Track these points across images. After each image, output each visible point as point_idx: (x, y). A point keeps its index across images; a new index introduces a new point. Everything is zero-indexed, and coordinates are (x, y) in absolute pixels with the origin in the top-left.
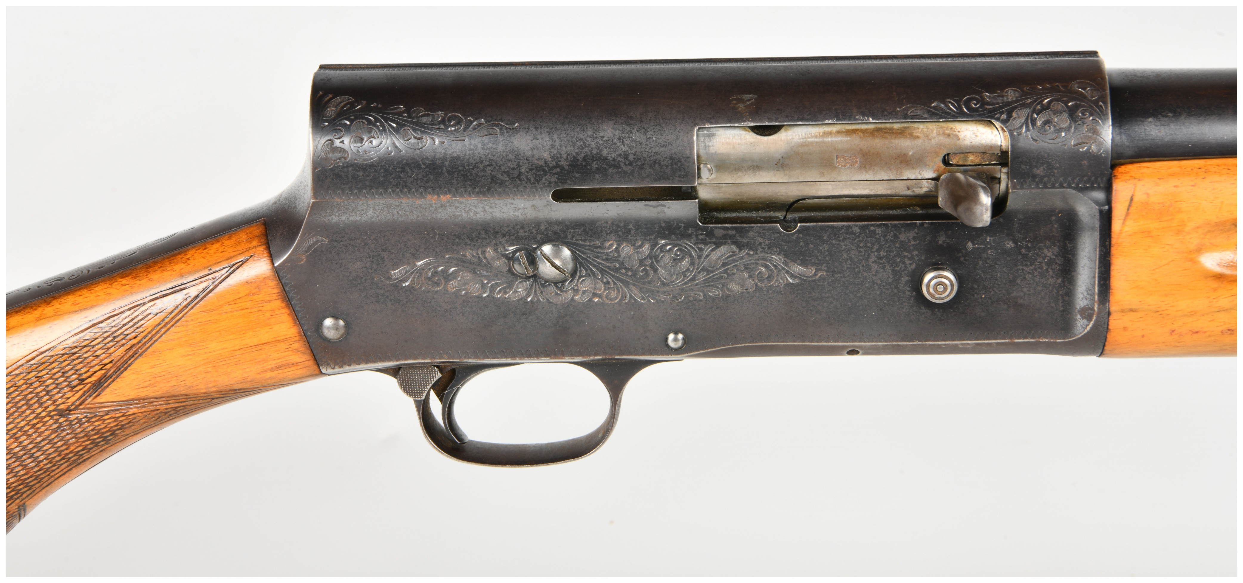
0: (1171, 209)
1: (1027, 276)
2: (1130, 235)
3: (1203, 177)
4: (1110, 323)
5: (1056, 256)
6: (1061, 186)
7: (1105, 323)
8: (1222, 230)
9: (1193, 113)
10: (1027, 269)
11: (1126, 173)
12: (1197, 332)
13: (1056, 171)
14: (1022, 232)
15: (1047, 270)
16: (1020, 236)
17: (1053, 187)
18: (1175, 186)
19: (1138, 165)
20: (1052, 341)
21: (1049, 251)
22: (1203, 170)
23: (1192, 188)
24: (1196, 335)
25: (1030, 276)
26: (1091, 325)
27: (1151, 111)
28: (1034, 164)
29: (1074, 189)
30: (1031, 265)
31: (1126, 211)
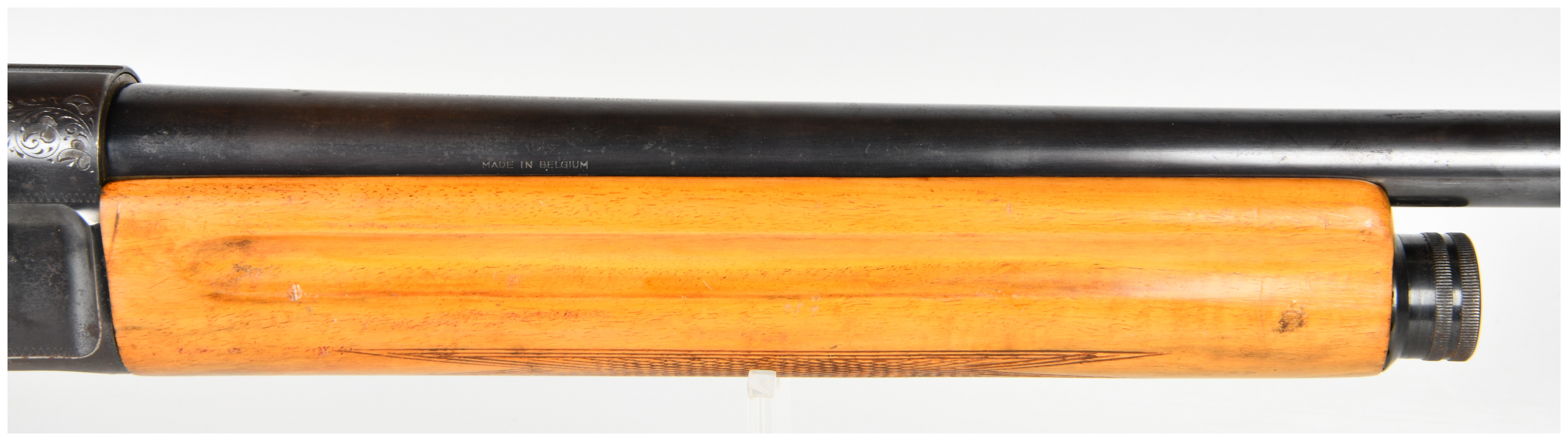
0: (157, 227)
1: (33, 292)
2: (121, 253)
3: (188, 196)
4: (118, 340)
5: (60, 272)
6: (53, 201)
7: (111, 341)
8: (215, 249)
9: (188, 132)
10: (33, 285)
11: (114, 190)
12: (205, 351)
13: (45, 186)
14: (23, 247)
15: (53, 286)
16: (21, 251)
17: (45, 202)
18: (159, 204)
19: (129, 182)
20: (66, 358)
21: (53, 267)
22: (190, 189)
23: (177, 206)
24: (204, 354)
25: (37, 292)
26: (99, 343)
27: (148, 129)
28: (22, 178)
29: (67, 204)
30: (37, 280)
31: (113, 228)
